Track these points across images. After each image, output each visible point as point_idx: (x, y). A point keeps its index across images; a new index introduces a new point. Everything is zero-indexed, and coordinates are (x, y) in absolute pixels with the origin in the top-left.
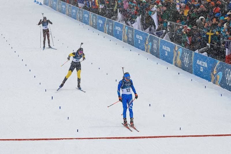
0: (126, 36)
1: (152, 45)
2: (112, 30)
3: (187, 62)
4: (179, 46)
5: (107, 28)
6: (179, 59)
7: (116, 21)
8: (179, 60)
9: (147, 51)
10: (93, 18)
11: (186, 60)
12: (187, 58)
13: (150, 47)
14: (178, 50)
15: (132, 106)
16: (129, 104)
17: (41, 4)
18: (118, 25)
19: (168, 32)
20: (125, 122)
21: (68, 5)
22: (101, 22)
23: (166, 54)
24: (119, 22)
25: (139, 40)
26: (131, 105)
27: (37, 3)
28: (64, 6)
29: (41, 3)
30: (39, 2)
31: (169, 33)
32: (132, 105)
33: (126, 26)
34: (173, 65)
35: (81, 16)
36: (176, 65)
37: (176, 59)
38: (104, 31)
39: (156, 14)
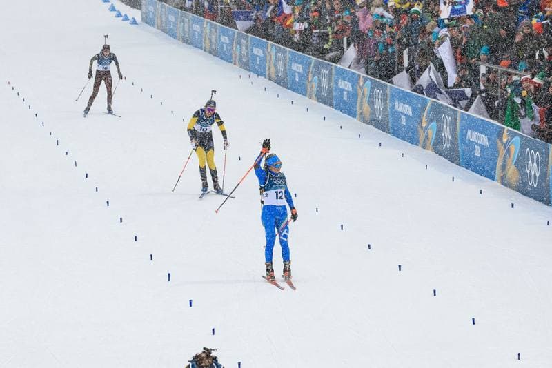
0: (366, 107)
1: (439, 130)
2: (330, 91)
3: (535, 174)
4: (512, 130)
5: (315, 85)
6: (513, 166)
7: (338, 66)
8: (511, 170)
9: (424, 147)
10: (276, 58)
11: (533, 168)
12: (535, 164)
13: (432, 133)
14: (508, 142)
15: (286, 234)
16: (280, 229)
17: (134, 22)
18: (342, 74)
19: (481, 92)
20: (270, 271)
21: (209, 24)
22: (298, 68)
23: (478, 154)
24: (349, 67)
25: (403, 117)
26: (284, 232)
27: (123, 20)
28: (197, 28)
29: (134, 18)
30: (130, 18)
31: (484, 95)
32: (287, 232)
33: (366, 79)
34: (497, 183)
35: (244, 52)
36: (504, 182)
37: (504, 167)
38: (308, 93)
39: (447, 43)
